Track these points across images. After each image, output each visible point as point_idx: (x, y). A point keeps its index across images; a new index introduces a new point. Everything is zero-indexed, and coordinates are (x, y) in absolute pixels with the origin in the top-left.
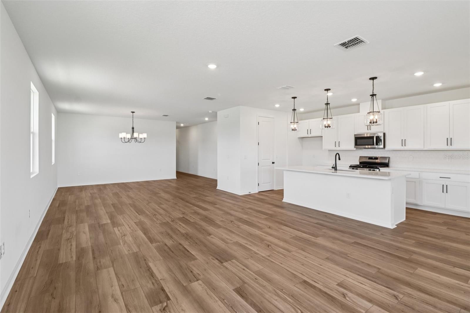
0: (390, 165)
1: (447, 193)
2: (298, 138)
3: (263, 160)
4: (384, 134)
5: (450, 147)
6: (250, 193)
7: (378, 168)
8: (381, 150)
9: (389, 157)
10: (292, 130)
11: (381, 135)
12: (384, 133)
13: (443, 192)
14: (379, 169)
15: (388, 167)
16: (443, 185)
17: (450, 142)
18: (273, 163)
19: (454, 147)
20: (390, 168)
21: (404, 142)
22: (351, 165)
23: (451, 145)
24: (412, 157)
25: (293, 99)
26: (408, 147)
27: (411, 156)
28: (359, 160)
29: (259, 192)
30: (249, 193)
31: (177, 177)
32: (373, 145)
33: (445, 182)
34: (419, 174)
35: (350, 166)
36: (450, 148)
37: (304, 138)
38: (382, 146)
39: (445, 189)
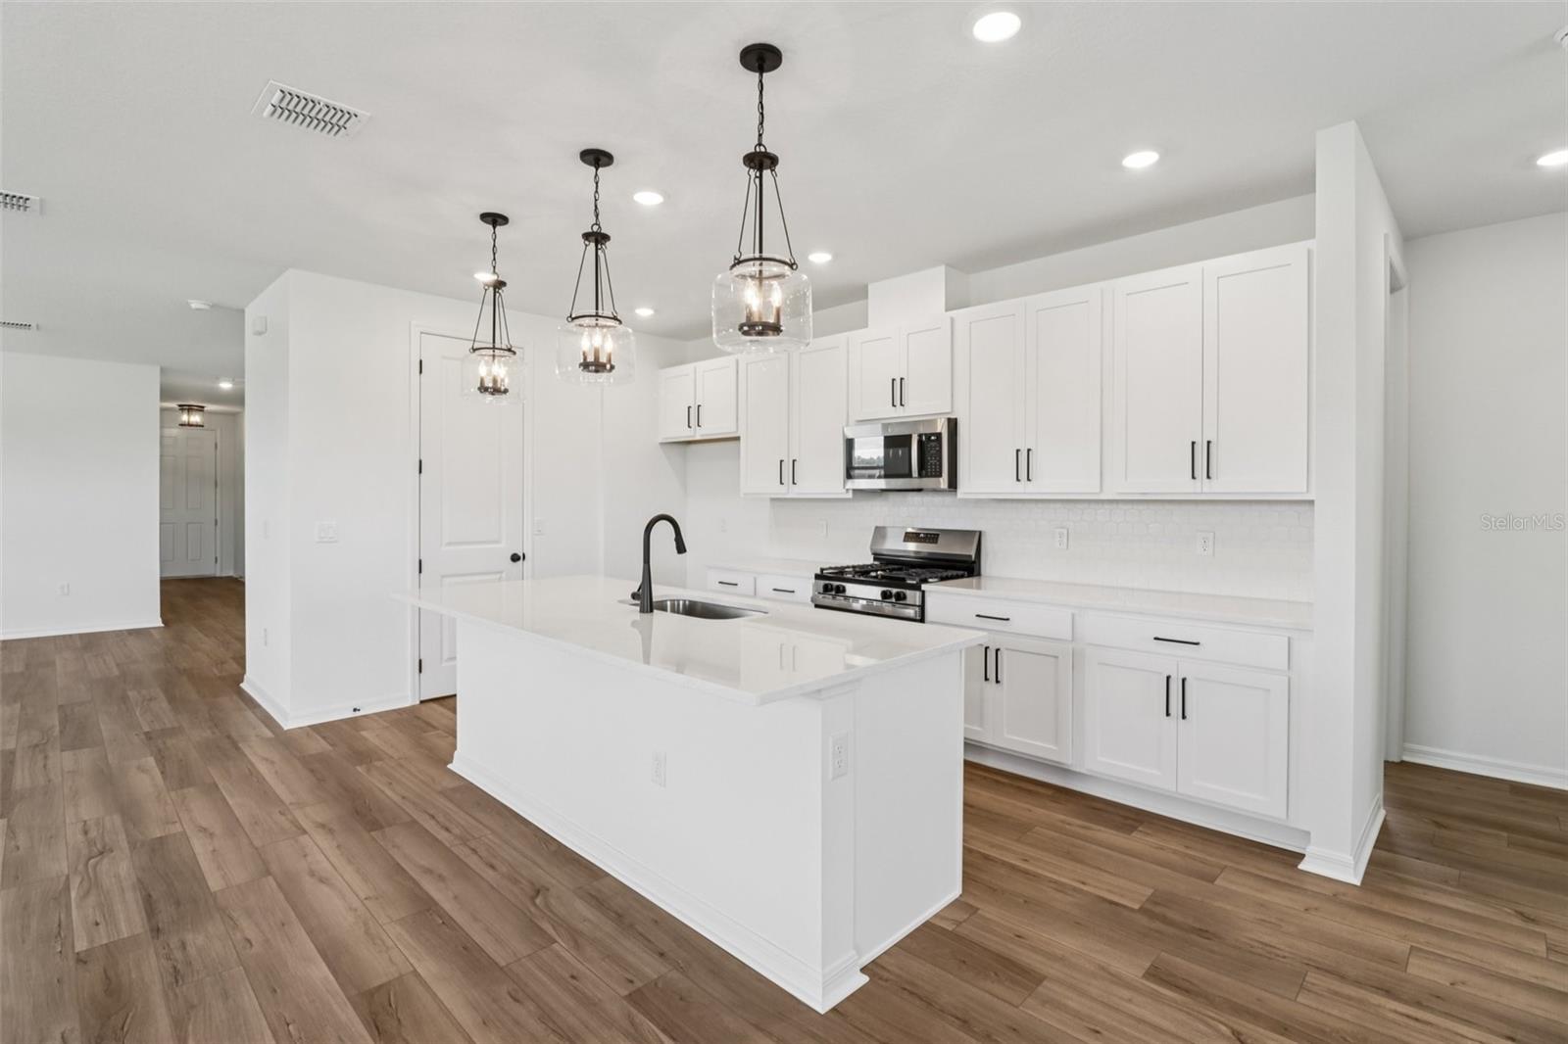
0: (987, 565)
1: (1184, 717)
2: (662, 444)
3: (449, 544)
4: (953, 424)
5: (1202, 488)
6: (358, 714)
7: (917, 587)
8: (937, 499)
9: (980, 533)
10: (483, 389)
11: (941, 427)
12: (949, 420)
13: (1168, 714)
14: (923, 592)
15: (974, 580)
16: (1168, 678)
17: (1202, 458)
18: (515, 558)
19: (1222, 485)
20: (983, 580)
21: (1024, 464)
22: (822, 570)
23: (1208, 477)
24: (1066, 532)
25: (491, 227)
26: (1043, 485)
27: (1062, 528)
28: (872, 545)
29: (422, 702)
30: (351, 714)
31: (163, 623)
32: (909, 475)
33: (1176, 663)
34: (1073, 615)
35: (819, 572)
36: (1205, 490)
37: (693, 447)
38: (943, 482)
39: (1176, 698)
